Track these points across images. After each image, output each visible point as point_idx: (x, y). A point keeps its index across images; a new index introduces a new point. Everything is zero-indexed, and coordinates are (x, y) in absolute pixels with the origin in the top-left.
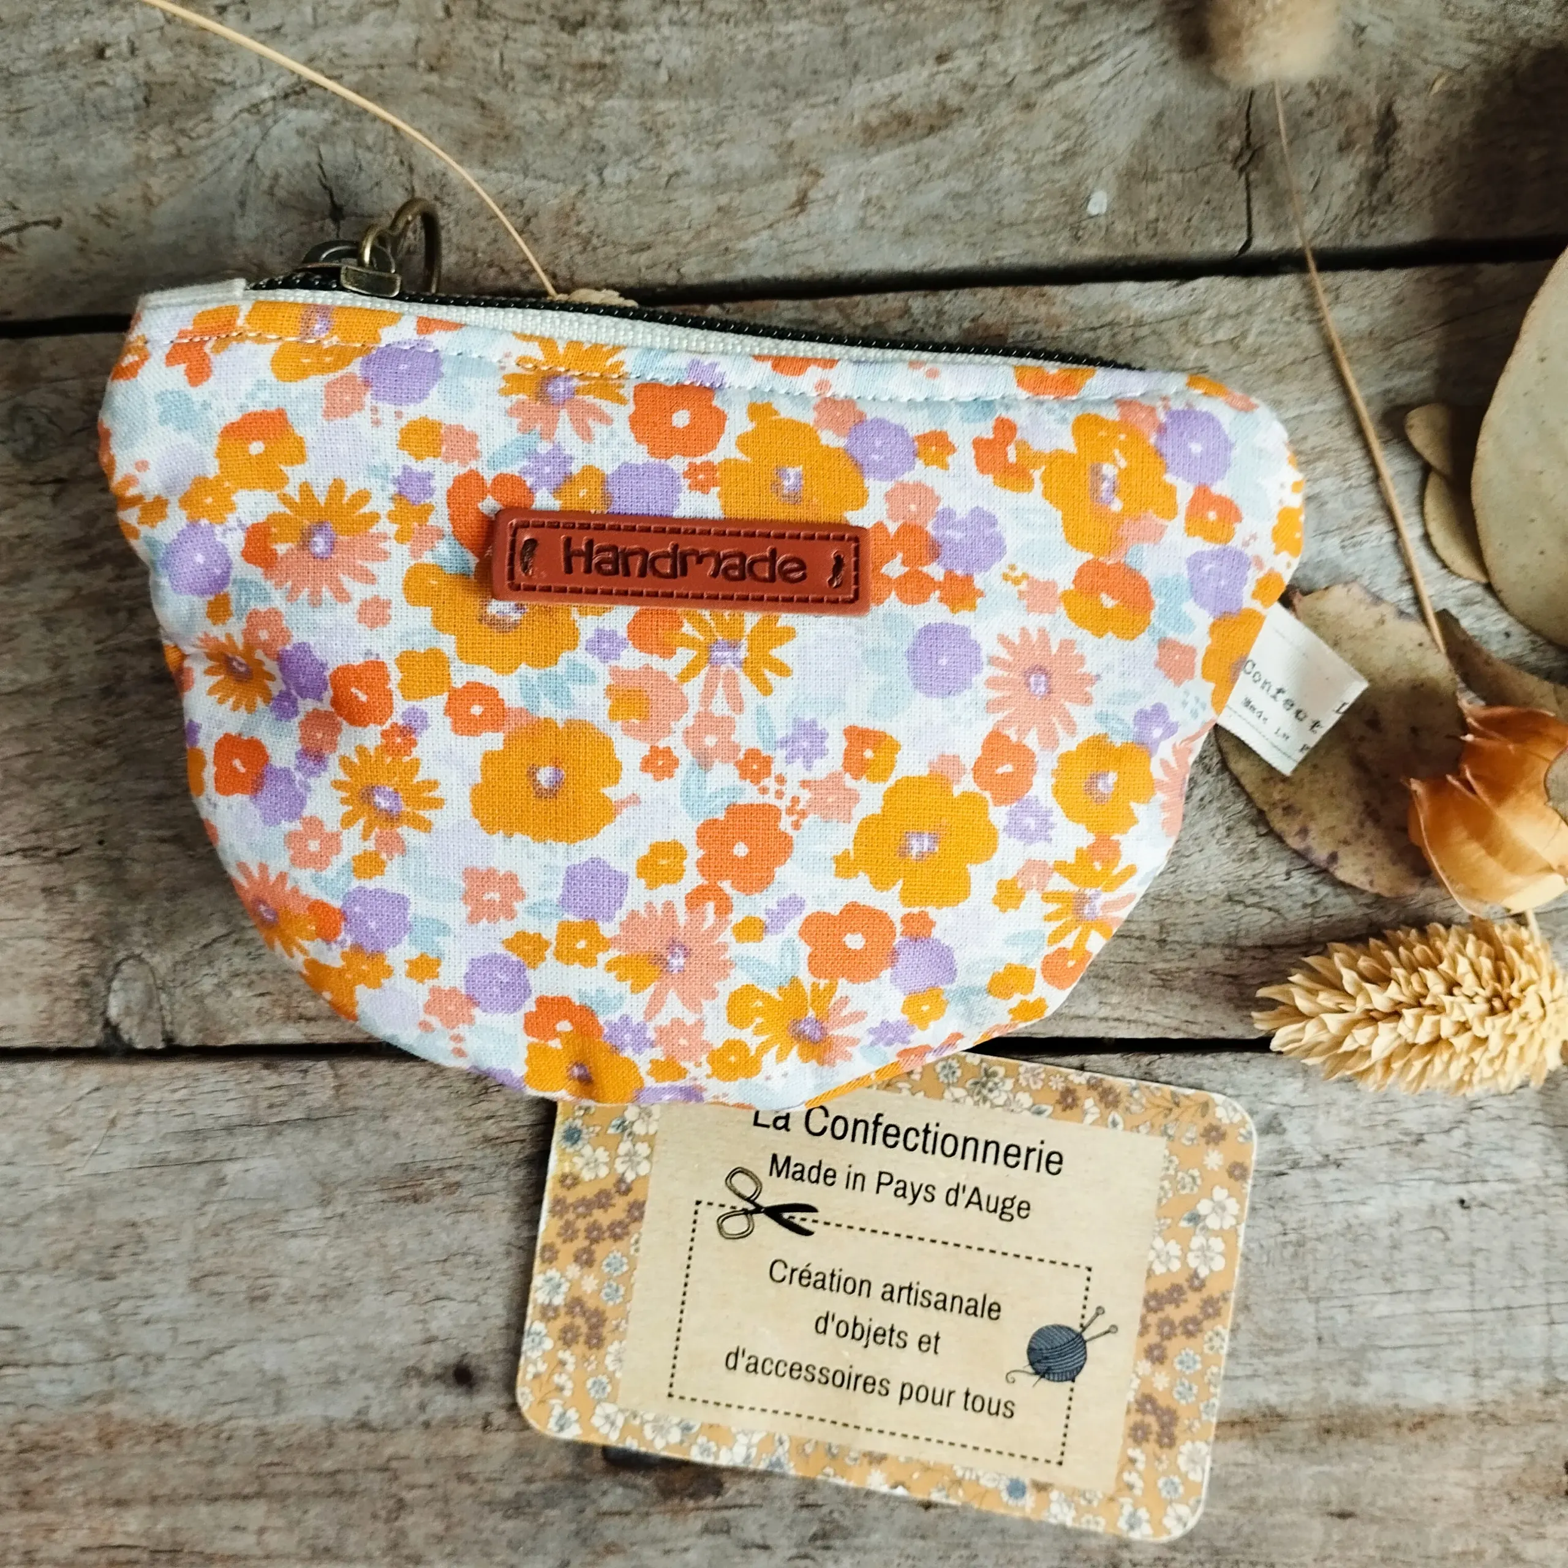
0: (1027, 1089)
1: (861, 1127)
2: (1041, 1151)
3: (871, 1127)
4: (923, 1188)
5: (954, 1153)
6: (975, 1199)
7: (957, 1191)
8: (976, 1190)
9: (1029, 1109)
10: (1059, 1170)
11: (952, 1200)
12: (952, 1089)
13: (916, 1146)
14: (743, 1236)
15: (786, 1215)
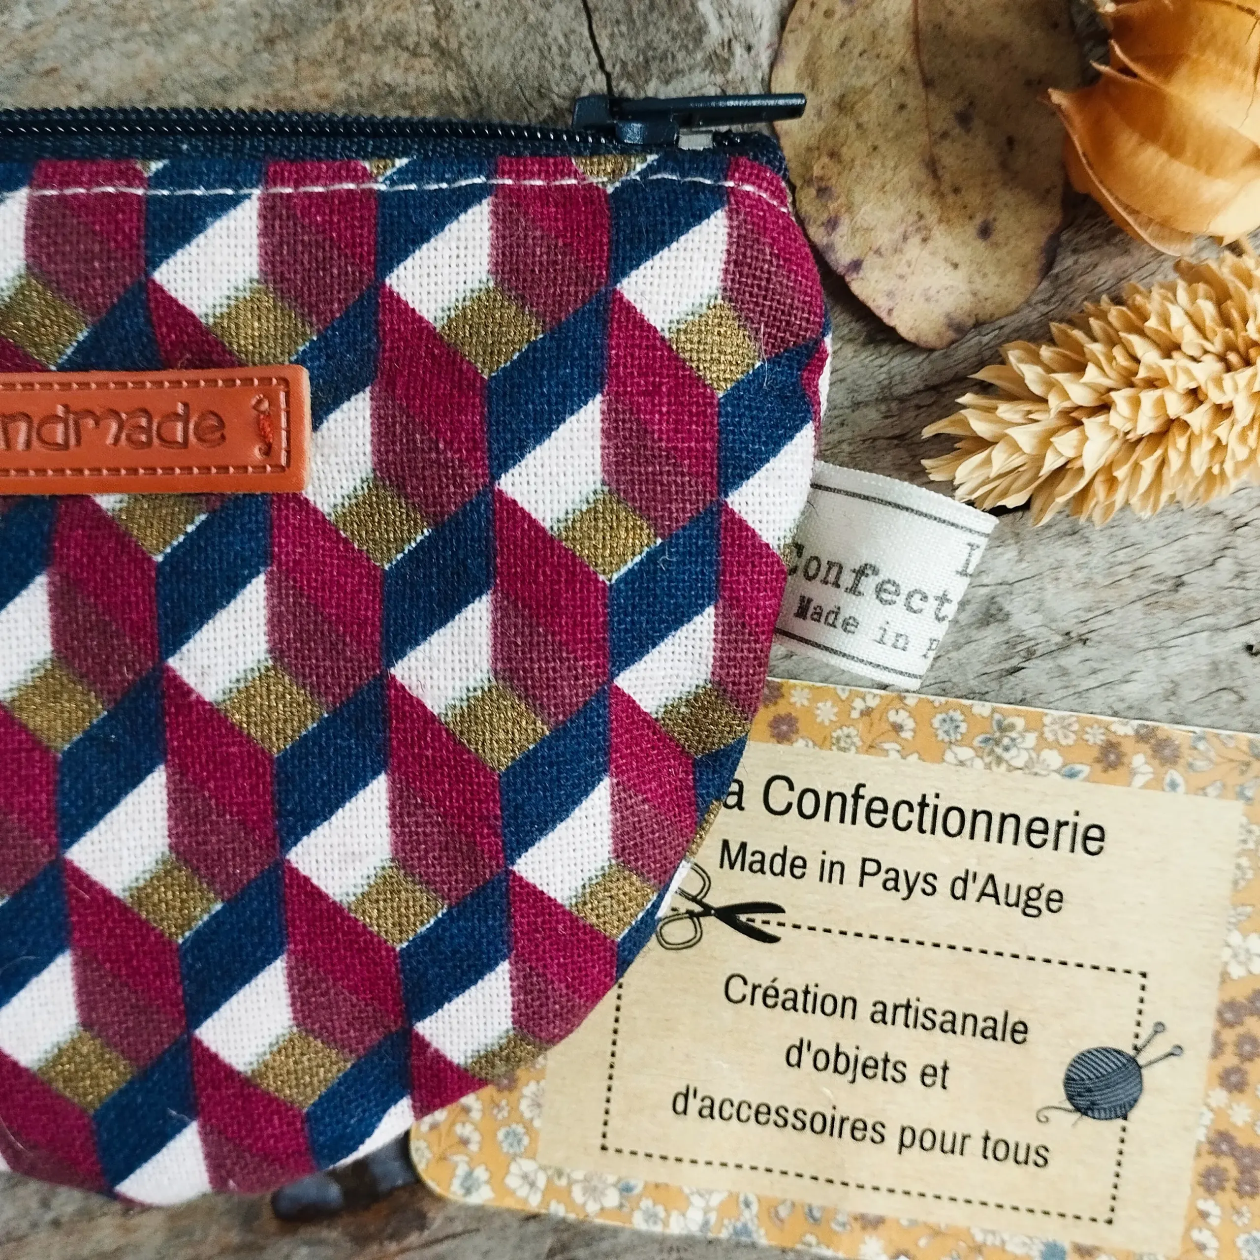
0: (1056, 745)
1: (837, 801)
2: (1076, 825)
3: (850, 801)
4: (921, 878)
5: (960, 832)
6: (990, 890)
7: (965, 881)
8: (991, 877)
9: (1058, 771)
10: (1101, 848)
11: (959, 892)
12: (955, 749)
13: (910, 823)
14: (688, 945)
15: (743, 918)
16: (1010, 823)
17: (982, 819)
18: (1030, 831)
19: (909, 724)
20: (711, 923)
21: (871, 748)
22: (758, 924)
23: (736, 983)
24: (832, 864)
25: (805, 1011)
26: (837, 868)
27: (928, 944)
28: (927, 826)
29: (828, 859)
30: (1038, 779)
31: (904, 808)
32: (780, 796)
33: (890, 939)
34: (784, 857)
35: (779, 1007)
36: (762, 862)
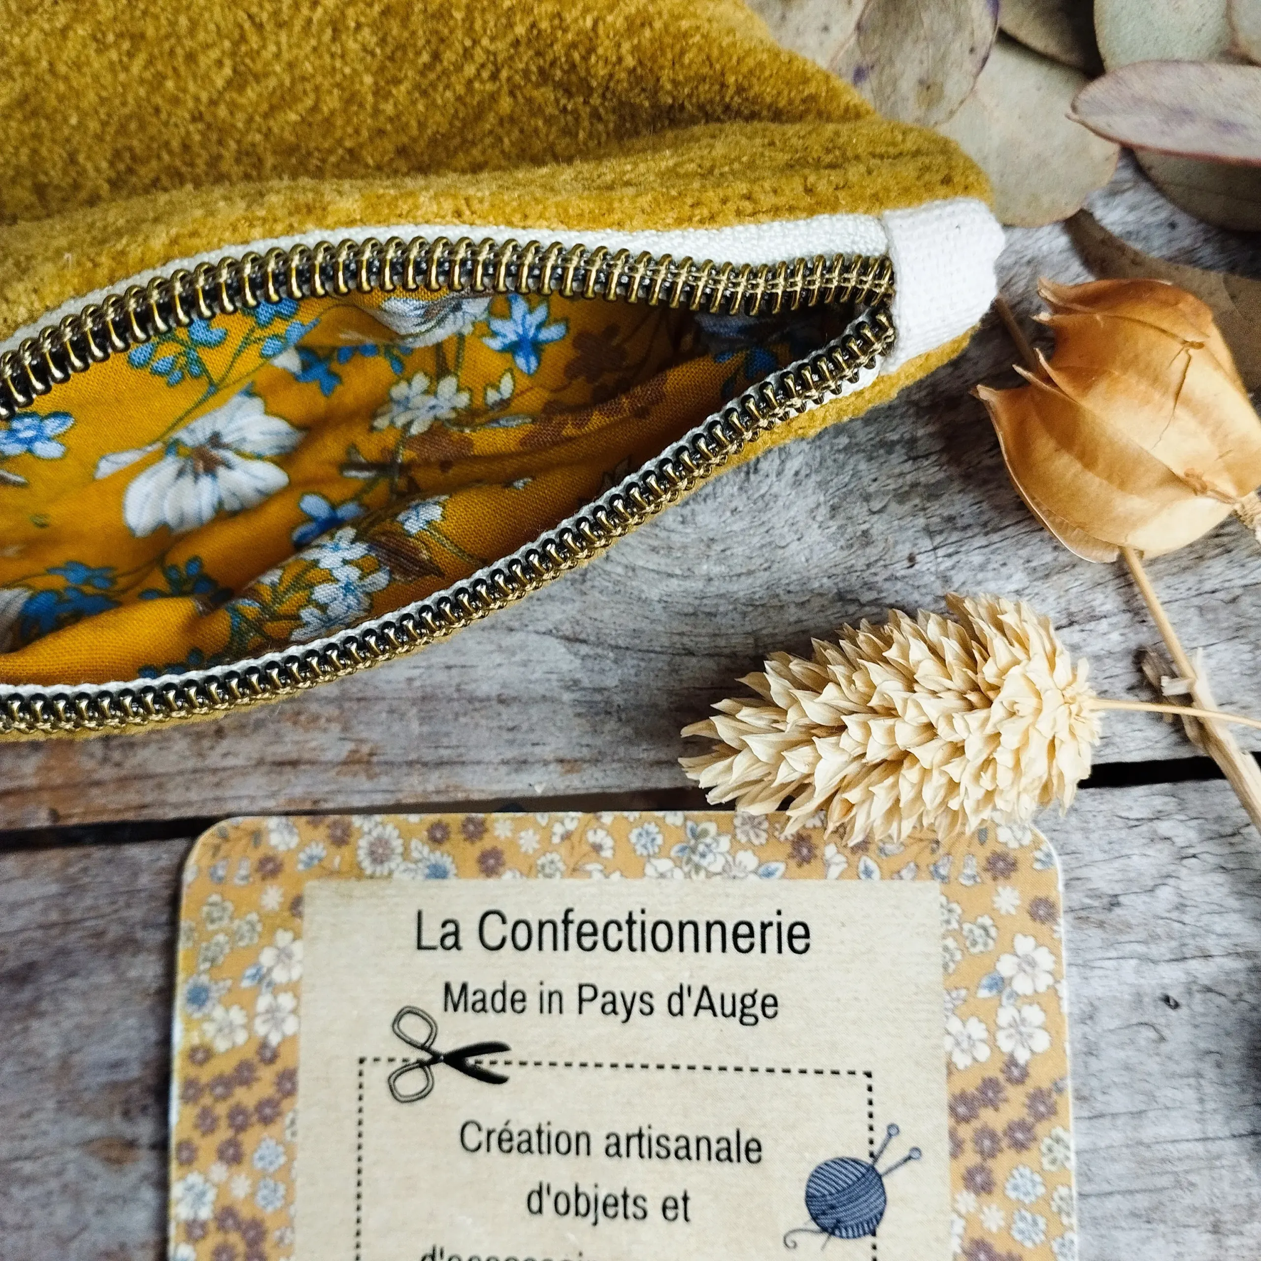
0: (749, 846)
1: (548, 929)
2: (779, 925)
3: (561, 928)
4: (637, 998)
5: (669, 946)
6: (705, 1002)
7: (681, 996)
8: (705, 989)
9: (755, 872)
10: (808, 946)
11: (676, 1008)
12: (654, 861)
13: (620, 944)
14: (422, 1095)
15: (471, 1061)
16: (716, 931)
17: (689, 930)
18: (736, 936)
19: (608, 842)
20: (441, 1070)
21: (575, 870)
22: (485, 1066)
23: (470, 1131)
24: (551, 995)
25: (540, 1151)
26: (555, 998)
27: (653, 1066)
28: (637, 943)
29: (546, 990)
30: (737, 882)
31: (613, 928)
32: (495, 931)
33: (614, 1066)
34: (503, 992)
35: (515, 1151)
36: (483, 1000)
